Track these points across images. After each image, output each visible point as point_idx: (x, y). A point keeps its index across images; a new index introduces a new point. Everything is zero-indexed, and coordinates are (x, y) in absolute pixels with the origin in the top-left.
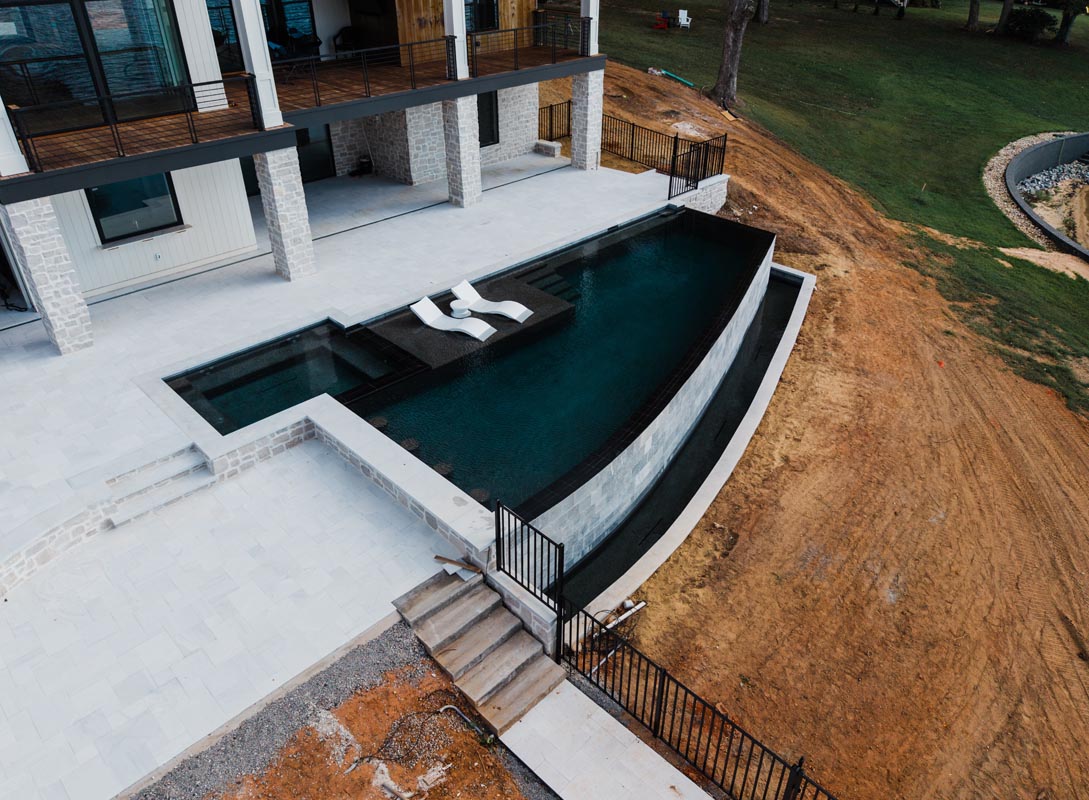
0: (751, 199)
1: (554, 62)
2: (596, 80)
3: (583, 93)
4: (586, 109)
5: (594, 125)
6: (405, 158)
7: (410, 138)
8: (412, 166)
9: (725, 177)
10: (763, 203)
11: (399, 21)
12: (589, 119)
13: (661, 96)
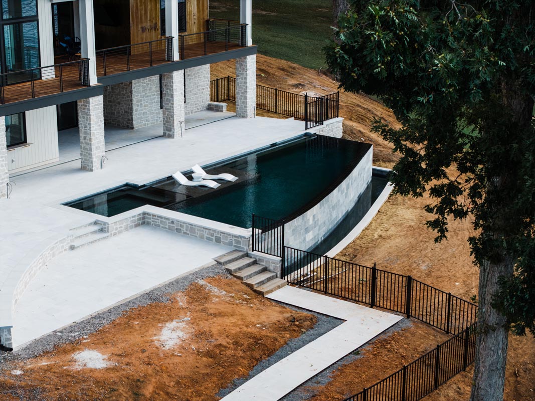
0: (360, 135)
1: (226, 50)
2: (251, 61)
3: (244, 69)
4: (246, 78)
5: (251, 89)
6: (129, 111)
7: (134, 99)
8: (134, 117)
9: (340, 119)
10: (368, 137)
11: (132, 28)
12: (248, 85)
13: (290, 74)
